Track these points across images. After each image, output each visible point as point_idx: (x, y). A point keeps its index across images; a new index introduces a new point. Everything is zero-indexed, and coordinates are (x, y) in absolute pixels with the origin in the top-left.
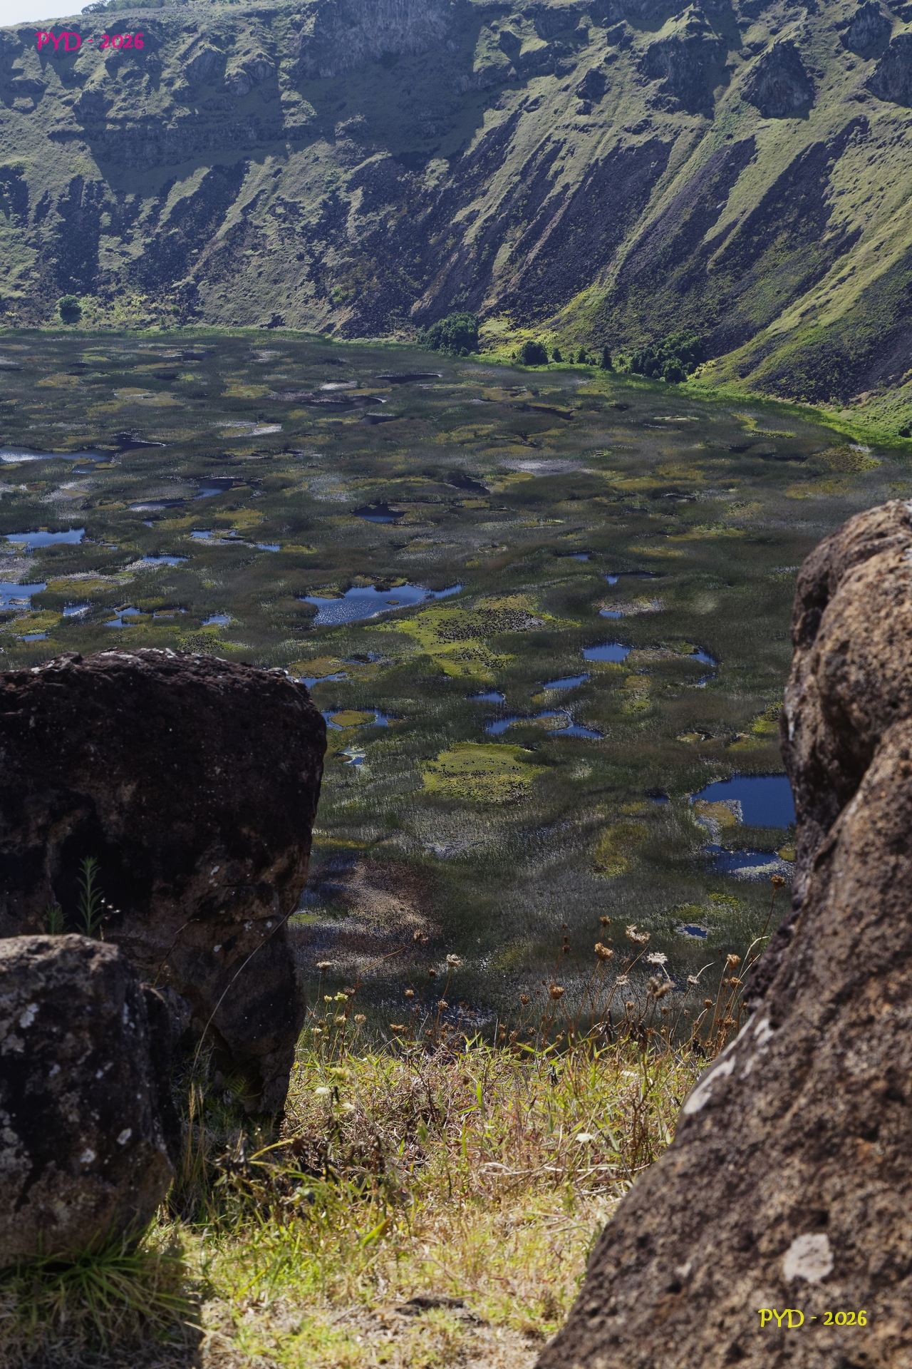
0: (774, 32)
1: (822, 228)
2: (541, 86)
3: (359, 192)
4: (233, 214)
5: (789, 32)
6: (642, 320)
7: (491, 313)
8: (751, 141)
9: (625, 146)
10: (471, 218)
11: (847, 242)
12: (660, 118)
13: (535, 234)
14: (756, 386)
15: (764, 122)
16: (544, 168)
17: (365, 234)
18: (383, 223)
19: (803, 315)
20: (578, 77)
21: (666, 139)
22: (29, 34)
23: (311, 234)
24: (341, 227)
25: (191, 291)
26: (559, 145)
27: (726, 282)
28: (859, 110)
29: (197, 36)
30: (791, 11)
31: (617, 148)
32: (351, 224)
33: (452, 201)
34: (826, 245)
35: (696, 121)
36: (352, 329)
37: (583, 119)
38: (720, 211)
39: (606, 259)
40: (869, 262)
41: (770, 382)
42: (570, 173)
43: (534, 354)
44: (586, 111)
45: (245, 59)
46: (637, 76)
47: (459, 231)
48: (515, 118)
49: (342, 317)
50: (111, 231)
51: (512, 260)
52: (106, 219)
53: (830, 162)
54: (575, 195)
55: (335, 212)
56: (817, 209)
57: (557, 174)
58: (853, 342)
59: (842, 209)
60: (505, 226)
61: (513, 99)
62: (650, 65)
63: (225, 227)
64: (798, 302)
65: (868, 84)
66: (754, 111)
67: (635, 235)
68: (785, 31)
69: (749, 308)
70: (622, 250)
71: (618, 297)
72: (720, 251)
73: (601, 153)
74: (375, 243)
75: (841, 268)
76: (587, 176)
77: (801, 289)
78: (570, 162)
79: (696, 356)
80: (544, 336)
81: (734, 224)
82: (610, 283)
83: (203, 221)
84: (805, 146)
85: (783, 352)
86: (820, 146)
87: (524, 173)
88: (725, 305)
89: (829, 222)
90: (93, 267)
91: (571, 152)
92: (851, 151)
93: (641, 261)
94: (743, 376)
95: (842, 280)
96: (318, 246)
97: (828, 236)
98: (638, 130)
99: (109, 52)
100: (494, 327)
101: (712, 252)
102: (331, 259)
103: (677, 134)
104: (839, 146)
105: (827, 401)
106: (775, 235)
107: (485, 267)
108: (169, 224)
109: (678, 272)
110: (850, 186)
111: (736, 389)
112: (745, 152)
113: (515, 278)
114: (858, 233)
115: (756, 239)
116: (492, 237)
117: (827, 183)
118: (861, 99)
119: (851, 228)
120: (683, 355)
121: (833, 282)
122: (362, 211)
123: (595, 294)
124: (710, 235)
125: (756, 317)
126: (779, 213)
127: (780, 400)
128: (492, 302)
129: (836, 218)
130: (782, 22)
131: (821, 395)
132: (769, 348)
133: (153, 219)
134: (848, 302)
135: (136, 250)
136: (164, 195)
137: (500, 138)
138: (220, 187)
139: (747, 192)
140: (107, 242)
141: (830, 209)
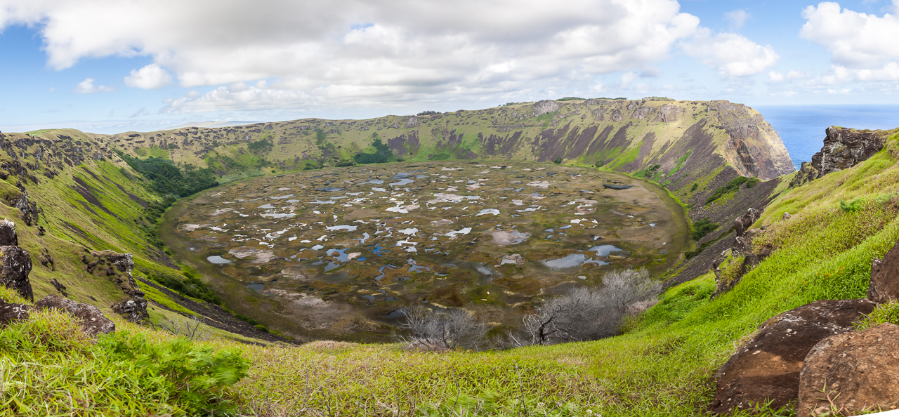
0: (615, 107)
1: (625, 140)
2: (575, 117)
3: (542, 136)
4: (519, 140)
7: (565, 157)
8: (612, 126)
10: (562, 140)
11: (629, 143)
13: (573, 143)
15: (614, 122)
16: (575, 131)
17: (543, 143)
18: (546, 141)
19: (620, 157)
20: (580, 116)
21: (596, 126)
22: (485, 110)
23: (532, 143)
24: (538, 142)
26: (578, 127)
27: (608, 151)
28: (631, 120)
29: (514, 110)
30: (618, 104)
31: (588, 127)
32: (540, 142)
33: (558, 138)
37: (582, 123)
38: (607, 138)
39: (586, 147)
40: (633, 146)
42: (580, 132)
44: (582, 121)
46: (592, 115)
47: (560, 142)
49: (537, 158)
51: (569, 147)
52: (496, 141)
53: (626, 129)
54: (581, 135)
55: (537, 139)
56: (624, 137)
57: (577, 132)
59: (628, 138)
60: (567, 142)
62: (593, 113)
64: (621, 154)
65: (632, 116)
67: (591, 142)
68: (617, 107)
69: (612, 155)
70: (589, 145)
73: (585, 128)
74: (544, 145)
75: (629, 147)
76: (583, 132)
77: (621, 152)
78: (580, 130)
81: (609, 140)
82: (586, 152)
83: (513, 141)
84: (621, 127)
85: (618, 163)
86: (624, 127)
87: (571, 132)
88: (607, 156)
91: (580, 128)
92: (630, 127)
93: (592, 147)
94: (611, 167)
95: (628, 150)
96: (534, 146)
97: (626, 142)
98: (592, 124)
99: (498, 113)
101: (606, 145)
104: (628, 126)
105: (626, 172)
106: (616, 142)
107: (564, 149)
108: (508, 142)
110: (630, 133)
112: (611, 128)
113: (569, 151)
114: (631, 142)
115: (613, 143)
116: (565, 143)
117: (625, 133)
118: (631, 118)
119: (630, 140)
122: (542, 139)
124: (605, 142)
125: (613, 157)
126: (617, 138)
128: (565, 155)
132: (616, 162)
133: (505, 141)
134: (628, 155)
135: (501, 146)
136: (507, 137)
137: (567, 127)
138: (517, 135)
139: (611, 135)
140: (496, 145)
141: (626, 137)
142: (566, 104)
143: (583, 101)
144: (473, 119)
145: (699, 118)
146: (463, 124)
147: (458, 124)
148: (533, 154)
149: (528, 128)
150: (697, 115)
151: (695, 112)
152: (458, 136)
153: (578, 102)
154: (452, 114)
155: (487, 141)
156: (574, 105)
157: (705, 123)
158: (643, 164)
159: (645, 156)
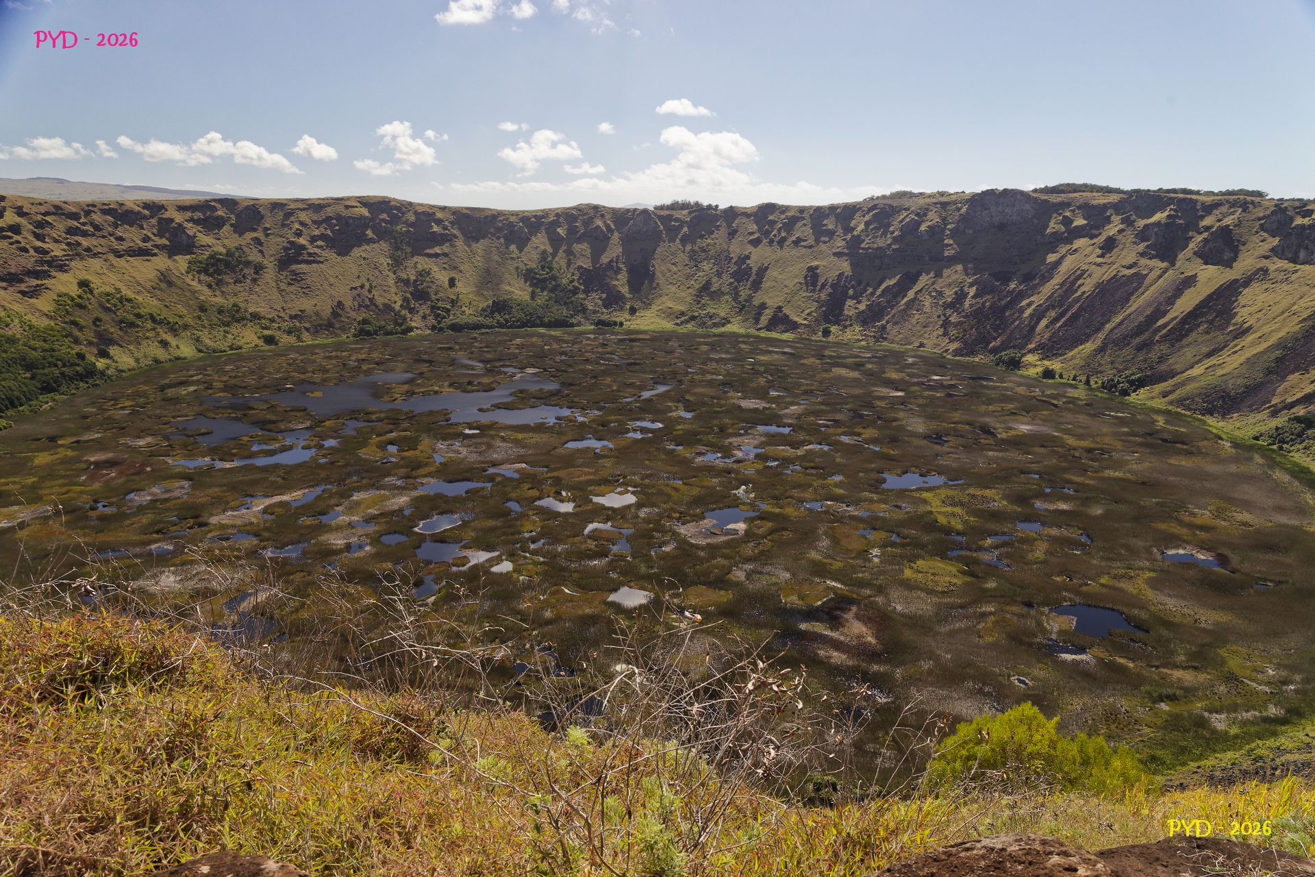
0: (1220, 220)
1: (1228, 324)
2: (1080, 243)
3: (974, 288)
4: (911, 294)
5: (1228, 221)
6: (1112, 362)
7: (1031, 351)
8: (1195, 276)
9: (1120, 274)
10: (1029, 305)
11: (1242, 332)
12: (1144, 261)
13: (1062, 315)
14: (1171, 403)
15: (1204, 267)
16: (1073, 283)
17: (973, 308)
18: (983, 304)
19: (1206, 369)
20: (1101, 239)
21: (1145, 272)
22: (832, 208)
23: (947, 306)
24: (962, 304)
25: (884, 328)
26: (1084, 272)
27: (1165, 348)
28: (1264, 263)
29: (909, 212)
30: (1232, 210)
31: (1116, 275)
32: (967, 303)
33: (1021, 295)
34: (1228, 334)
35: (1163, 265)
36: (957, 352)
37: (1100, 260)
38: (1168, 312)
39: (1098, 330)
40: (1253, 344)
41: (1180, 402)
42: (1087, 286)
43: (1048, 374)
44: (1102, 256)
45: (930, 224)
46: (1134, 240)
47: (1022, 310)
48: (1063, 258)
49: (955, 346)
50: (852, 298)
51: (1047, 327)
52: (851, 292)
53: (1240, 290)
54: (1087, 297)
55: (960, 296)
56: (1227, 314)
57: (1079, 286)
58: (1235, 385)
59: (1243, 315)
60: (1047, 309)
61: (1063, 249)
62: (1142, 235)
63: (906, 299)
64: (1206, 361)
65: (1272, 250)
66: (1199, 260)
67: (1117, 319)
68: (1226, 220)
69: (1175, 362)
70: (1108, 327)
71: (1101, 350)
72: (1164, 331)
73: (1106, 277)
74: (978, 314)
75: (1236, 346)
76: (1096, 288)
77: (1209, 355)
78: (1089, 280)
79: (1139, 384)
80: (1055, 365)
81: (1176, 318)
82: (1098, 343)
83: (895, 296)
84: (1226, 281)
85: (1190, 388)
86: (1236, 281)
87: (1062, 285)
88: (1162, 359)
89: (1233, 321)
90: (841, 313)
91: (1090, 276)
92: (1254, 285)
93: (1117, 334)
94: (1164, 397)
95: (1236, 352)
96: (949, 312)
97: (1231, 328)
98: (1130, 267)
99: (867, 218)
100: (1030, 358)
101: (1160, 332)
102: (954, 319)
103: (1151, 270)
104: (1247, 282)
105: (1211, 416)
106: (1199, 325)
107: (1032, 329)
108: (880, 296)
109: (1138, 340)
110: (1251, 303)
111: (1159, 403)
112: (1190, 281)
113: (1047, 336)
114: (1250, 328)
115: (1187, 327)
116: (1038, 315)
117: (1237, 301)
118: (1266, 257)
119: (1246, 325)
120: (1131, 383)
121: (1229, 353)
122: (974, 297)
123: (1089, 347)
124: (1161, 322)
125: (1178, 367)
126: (1204, 314)
127: (1183, 412)
128: (1032, 346)
129: (1238, 319)
130: (1225, 215)
131: (1210, 412)
132: (1183, 384)
133: (872, 294)
134: (1236, 365)
135: (862, 307)
136: (880, 284)
138: (909, 281)
139: (1187, 302)
140: (849, 302)
141: (1236, 314)
142: (1063, 204)
143: (1114, 198)
144: (798, 230)
146: (770, 242)
147: (758, 242)
148: (945, 334)
152: (754, 271)
153: (1100, 200)
154: (745, 213)
155: (828, 290)
156: (1086, 206)
158: (1275, 401)
159: (1291, 377)
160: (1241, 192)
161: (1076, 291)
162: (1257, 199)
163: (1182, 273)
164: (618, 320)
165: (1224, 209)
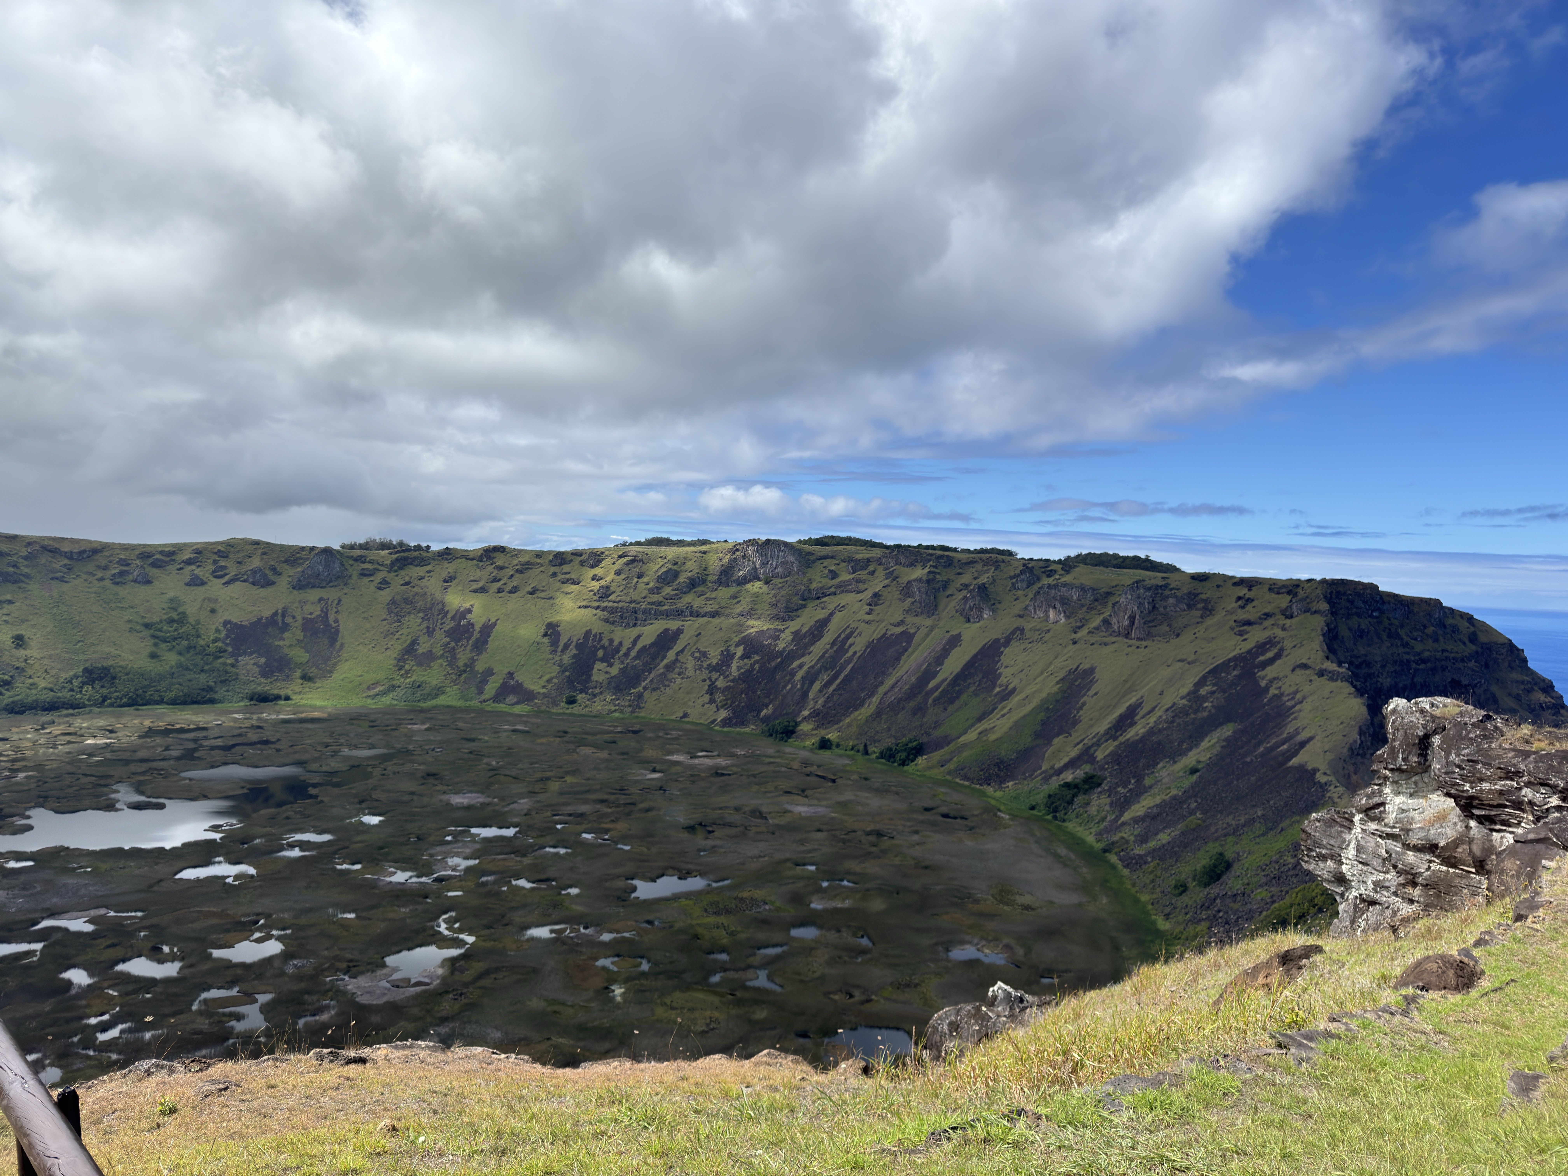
0: (975, 578)
1: (994, 685)
2: (848, 598)
3: (742, 648)
4: (671, 655)
5: (983, 579)
6: (888, 729)
7: (805, 719)
8: (959, 635)
9: (889, 633)
10: (801, 666)
11: (1007, 694)
12: (910, 619)
13: (835, 677)
14: (949, 773)
15: (967, 625)
16: (844, 642)
17: (742, 671)
18: (752, 665)
19: (980, 733)
20: (867, 595)
21: (912, 631)
22: (575, 554)
23: (712, 669)
24: (729, 666)
26: (854, 630)
27: (937, 712)
28: (1020, 622)
29: (665, 561)
30: (986, 568)
31: (885, 634)
32: (734, 666)
33: (791, 656)
34: (996, 695)
35: (928, 622)
36: (726, 722)
37: (868, 617)
38: (938, 672)
39: (872, 694)
40: (1019, 706)
41: (957, 771)
42: (858, 645)
43: (825, 744)
44: (870, 613)
45: (690, 574)
46: (900, 596)
47: (793, 674)
49: (722, 715)
50: (602, 660)
51: (820, 691)
52: (600, 653)
53: (1002, 649)
54: (859, 657)
55: (727, 657)
56: (992, 676)
57: (850, 646)
58: (1007, 751)
59: (1006, 675)
60: (819, 671)
61: (831, 602)
62: (906, 591)
63: (665, 661)
64: (979, 725)
65: (1026, 609)
66: (962, 619)
67: (890, 682)
68: (982, 578)
69: (949, 727)
70: (882, 690)
71: (877, 716)
72: (936, 694)
73: (876, 636)
74: (747, 677)
75: (1003, 708)
76: (867, 647)
77: (980, 719)
78: (859, 639)
79: (916, 752)
80: (832, 734)
81: (946, 679)
82: (873, 707)
83: (654, 658)
84: (988, 640)
85: (966, 754)
86: (997, 640)
87: (833, 644)
88: (937, 725)
89: (999, 682)
90: (588, 679)
91: (860, 634)
92: (1014, 643)
93: (891, 698)
94: (942, 766)
95: (1003, 716)
96: (715, 675)
97: (997, 689)
98: (898, 625)
99: (616, 567)
100: (805, 727)
101: (932, 694)
102: (721, 683)
103: (918, 629)
104: (1008, 642)
105: (989, 784)
106: (967, 687)
107: (805, 695)
108: (635, 658)
109: (912, 704)
110: (1012, 663)
111: (938, 773)
112: (954, 641)
113: (821, 701)
114: (1014, 690)
115: (957, 688)
116: (810, 678)
117: (1000, 660)
118: (1021, 616)
119: (1011, 687)
120: (909, 751)
121: (999, 716)
122: (742, 658)
123: (864, 713)
124: (932, 684)
125: (952, 732)
126: (971, 675)
127: (962, 782)
128: (807, 712)
129: (1003, 680)
130: (980, 574)
131: (987, 781)
132: (958, 752)
133: (626, 655)
134: (1005, 729)
135: (614, 671)
136: (635, 642)
137: (822, 624)
138: (666, 640)
139: (955, 663)
140: (599, 665)
141: (1000, 675)
142: (825, 557)
143: (877, 552)
144: (534, 578)
145: (1256, 635)
146: (499, 591)
147: (482, 590)
148: (712, 701)
149: (702, 620)
150: (1249, 623)
151: (1242, 615)
152: (477, 628)
153: (863, 554)
154: (465, 555)
155: (572, 651)
156: (849, 560)
157: (1278, 656)
158: (1045, 766)
159: (1056, 741)
160: (993, 551)
161: (847, 651)
162: (1007, 558)
163: (947, 632)
164: (282, 693)
165: (979, 566)
